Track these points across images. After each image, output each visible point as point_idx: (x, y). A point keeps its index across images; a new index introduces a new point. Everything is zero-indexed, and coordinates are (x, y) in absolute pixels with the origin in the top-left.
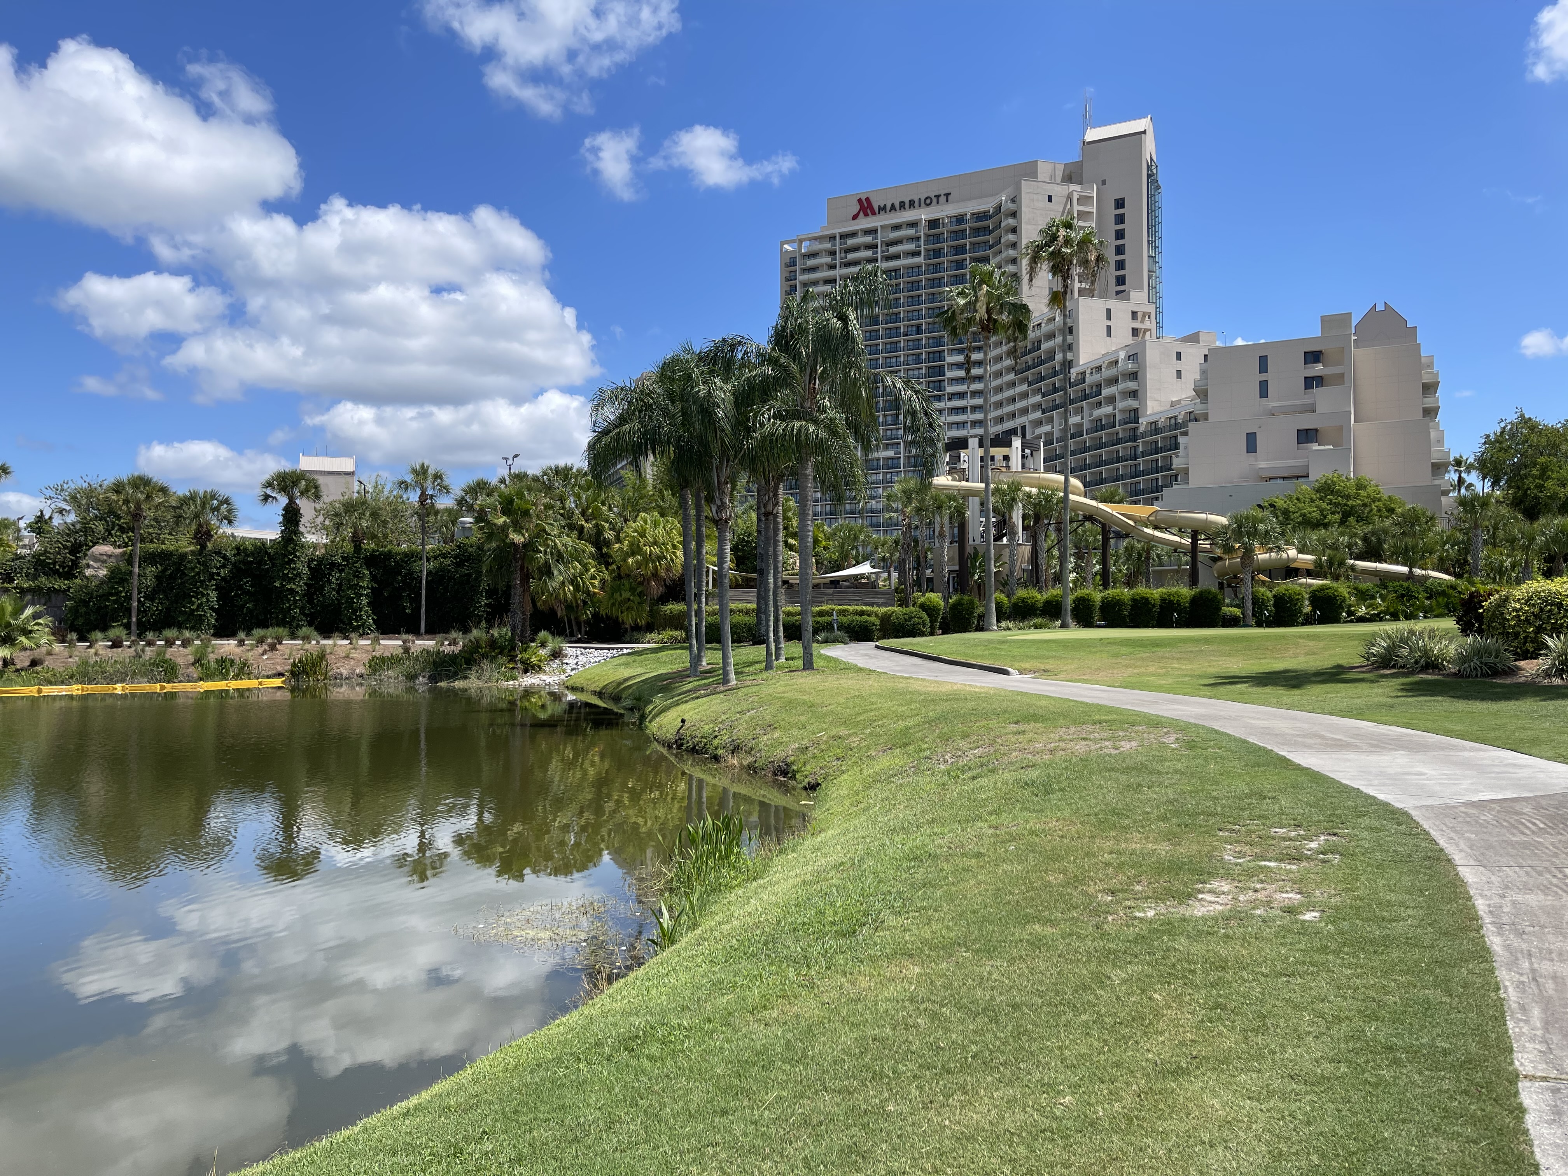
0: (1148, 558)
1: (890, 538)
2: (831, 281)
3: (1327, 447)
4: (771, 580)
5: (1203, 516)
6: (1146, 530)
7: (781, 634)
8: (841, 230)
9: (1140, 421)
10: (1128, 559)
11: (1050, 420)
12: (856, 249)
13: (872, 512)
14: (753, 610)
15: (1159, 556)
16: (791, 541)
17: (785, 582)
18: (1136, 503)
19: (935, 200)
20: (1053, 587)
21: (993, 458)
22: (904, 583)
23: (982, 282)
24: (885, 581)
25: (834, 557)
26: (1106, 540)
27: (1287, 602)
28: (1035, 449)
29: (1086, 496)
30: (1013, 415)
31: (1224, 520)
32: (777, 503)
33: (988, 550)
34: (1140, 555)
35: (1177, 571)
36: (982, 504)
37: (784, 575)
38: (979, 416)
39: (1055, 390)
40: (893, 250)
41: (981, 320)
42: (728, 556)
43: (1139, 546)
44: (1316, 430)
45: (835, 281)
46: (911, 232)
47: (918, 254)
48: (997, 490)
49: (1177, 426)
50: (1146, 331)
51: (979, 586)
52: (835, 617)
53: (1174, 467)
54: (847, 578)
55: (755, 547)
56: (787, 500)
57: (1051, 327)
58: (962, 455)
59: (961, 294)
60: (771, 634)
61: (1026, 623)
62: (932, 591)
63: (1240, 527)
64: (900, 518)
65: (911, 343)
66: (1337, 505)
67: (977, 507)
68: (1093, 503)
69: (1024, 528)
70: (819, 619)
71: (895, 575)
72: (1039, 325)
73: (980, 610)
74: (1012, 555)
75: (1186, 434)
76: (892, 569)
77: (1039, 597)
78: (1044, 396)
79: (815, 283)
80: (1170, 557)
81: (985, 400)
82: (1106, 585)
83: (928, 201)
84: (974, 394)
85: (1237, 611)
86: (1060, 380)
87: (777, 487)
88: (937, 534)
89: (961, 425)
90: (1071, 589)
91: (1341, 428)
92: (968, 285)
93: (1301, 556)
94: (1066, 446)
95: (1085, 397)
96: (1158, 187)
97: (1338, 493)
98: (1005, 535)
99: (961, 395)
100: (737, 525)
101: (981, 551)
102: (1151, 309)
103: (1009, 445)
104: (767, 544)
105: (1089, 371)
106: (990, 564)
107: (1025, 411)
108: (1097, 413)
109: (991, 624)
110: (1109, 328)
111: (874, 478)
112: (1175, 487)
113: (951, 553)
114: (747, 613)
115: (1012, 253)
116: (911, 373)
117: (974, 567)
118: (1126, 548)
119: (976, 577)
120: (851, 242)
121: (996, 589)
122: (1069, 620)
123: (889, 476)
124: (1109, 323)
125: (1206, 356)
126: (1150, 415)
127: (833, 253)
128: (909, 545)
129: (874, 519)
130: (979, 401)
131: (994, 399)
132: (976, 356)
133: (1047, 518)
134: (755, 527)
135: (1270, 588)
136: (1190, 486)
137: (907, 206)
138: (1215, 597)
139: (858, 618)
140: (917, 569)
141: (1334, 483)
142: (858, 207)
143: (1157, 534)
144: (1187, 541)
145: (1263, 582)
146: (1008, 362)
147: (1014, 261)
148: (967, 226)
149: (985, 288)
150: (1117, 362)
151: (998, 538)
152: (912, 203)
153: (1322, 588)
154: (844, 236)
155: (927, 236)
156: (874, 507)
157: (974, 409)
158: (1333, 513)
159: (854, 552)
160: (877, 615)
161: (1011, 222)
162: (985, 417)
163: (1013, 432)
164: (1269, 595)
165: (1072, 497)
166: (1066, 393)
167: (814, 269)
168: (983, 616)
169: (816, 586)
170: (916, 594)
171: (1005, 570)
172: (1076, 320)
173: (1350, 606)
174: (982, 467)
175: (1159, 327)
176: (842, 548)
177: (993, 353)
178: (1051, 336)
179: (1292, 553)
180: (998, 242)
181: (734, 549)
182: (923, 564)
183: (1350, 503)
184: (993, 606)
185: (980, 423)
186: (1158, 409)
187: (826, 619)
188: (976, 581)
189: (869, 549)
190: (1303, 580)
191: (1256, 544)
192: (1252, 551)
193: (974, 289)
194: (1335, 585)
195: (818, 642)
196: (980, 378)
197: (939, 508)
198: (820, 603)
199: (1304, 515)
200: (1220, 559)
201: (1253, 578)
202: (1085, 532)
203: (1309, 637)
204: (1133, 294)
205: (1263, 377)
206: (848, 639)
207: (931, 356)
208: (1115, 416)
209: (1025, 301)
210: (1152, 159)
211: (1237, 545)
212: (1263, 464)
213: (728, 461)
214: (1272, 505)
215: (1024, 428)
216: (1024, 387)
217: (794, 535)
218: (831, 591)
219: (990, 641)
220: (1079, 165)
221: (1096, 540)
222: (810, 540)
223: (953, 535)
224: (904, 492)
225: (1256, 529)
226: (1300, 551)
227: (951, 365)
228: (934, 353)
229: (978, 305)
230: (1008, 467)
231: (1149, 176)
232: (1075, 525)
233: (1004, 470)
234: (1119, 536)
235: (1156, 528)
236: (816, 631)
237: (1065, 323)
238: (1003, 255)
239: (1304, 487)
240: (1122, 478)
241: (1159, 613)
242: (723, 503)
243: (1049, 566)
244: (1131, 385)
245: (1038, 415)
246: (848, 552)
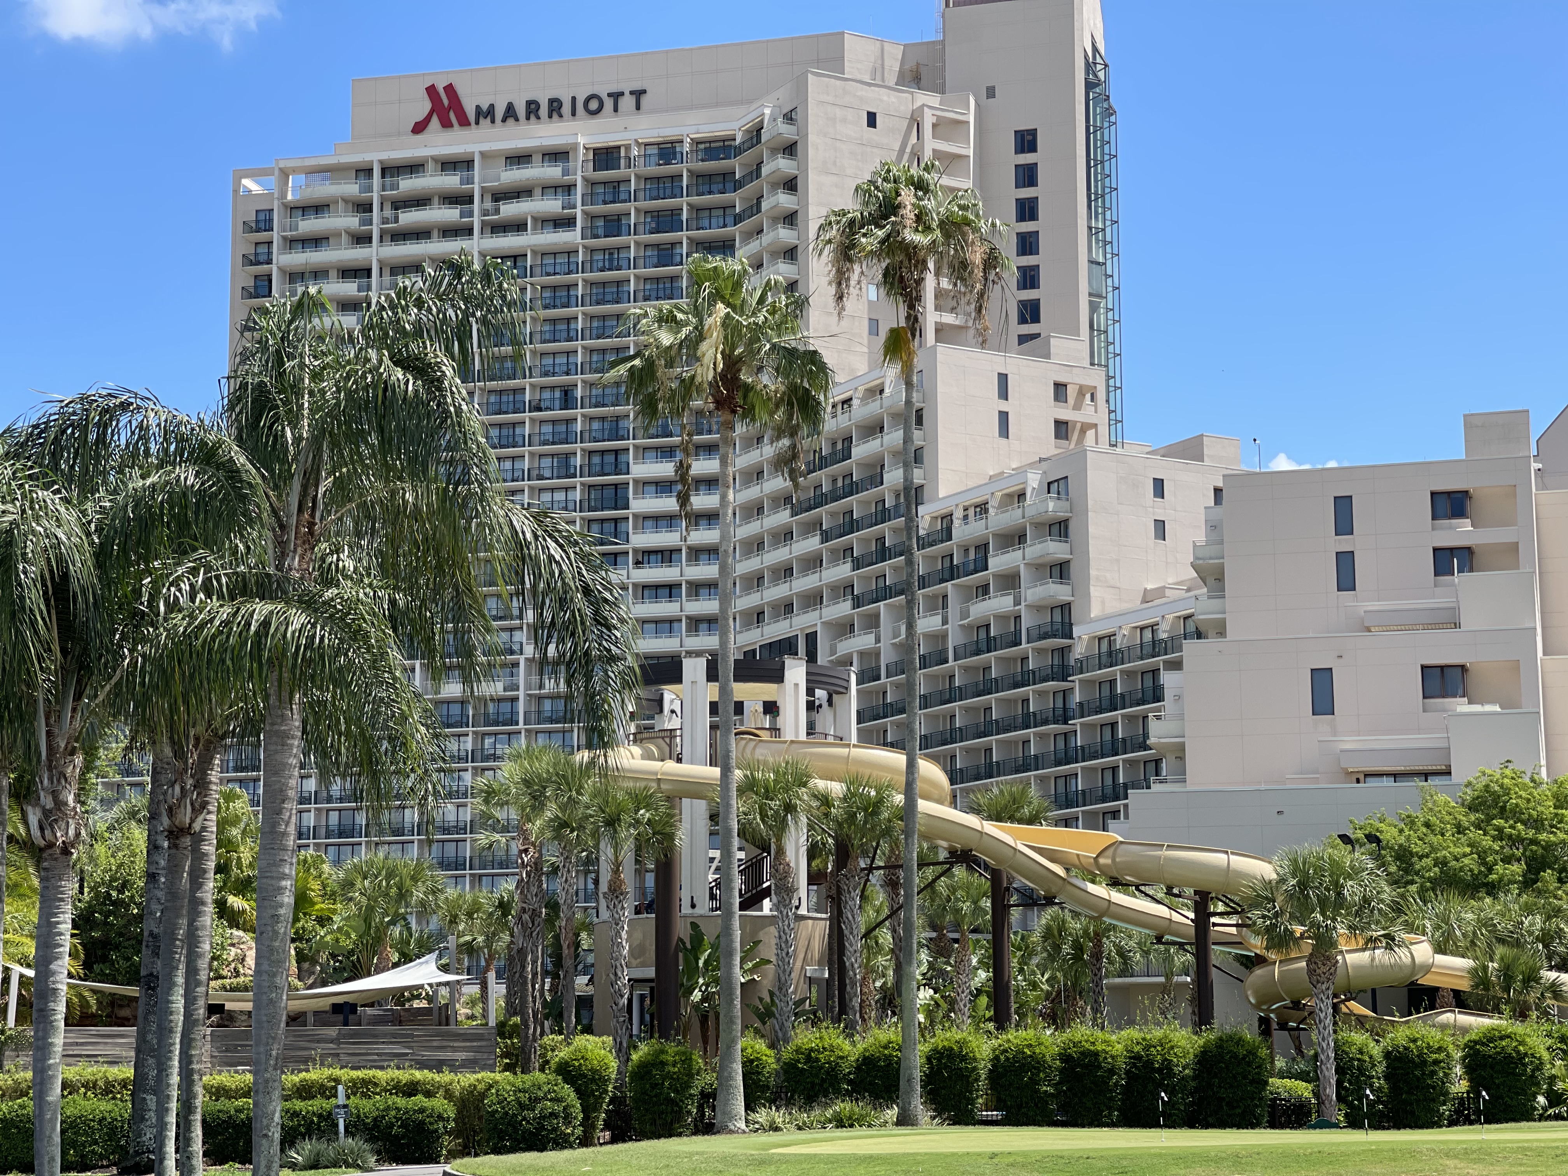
0: (1097, 955)
1: (487, 898)
2: (360, 272)
3: (1488, 708)
4: (178, 1002)
5: (1219, 859)
6: (1091, 888)
7: (197, 1146)
8: (385, 156)
9: (1076, 631)
10: (1051, 958)
11: (873, 622)
12: (420, 201)
13: (445, 830)
14: (124, 1084)
15: (1121, 952)
16: (235, 902)
17: (214, 1009)
18: (1067, 822)
19: (609, 103)
20: (879, 1023)
21: (739, 708)
22: (520, 1011)
23: (717, 296)
24: (472, 1003)
25: (347, 944)
26: (1000, 910)
27: (1416, 1066)
28: (837, 690)
29: (954, 804)
30: (787, 608)
31: (1266, 870)
32: (204, 805)
33: (727, 930)
34: (1078, 948)
35: (1164, 989)
36: (713, 817)
37: (214, 991)
38: (708, 606)
39: (883, 553)
40: (509, 210)
41: (713, 385)
42: (66, 940)
43: (1075, 926)
44: (1463, 668)
45: (368, 272)
46: (553, 172)
47: (568, 222)
48: (749, 787)
49: (1156, 647)
50: (1085, 428)
51: (704, 1019)
52: (341, 1100)
53: (1152, 741)
54: (376, 998)
55: (139, 918)
56: (229, 797)
57: (874, 408)
58: (668, 697)
59: (668, 320)
60: (170, 1147)
61: (817, 1112)
62: (588, 1030)
63: (1303, 885)
64: (516, 847)
65: (547, 429)
66: (1514, 841)
67: (703, 825)
68: (972, 820)
69: (812, 879)
70: (298, 1105)
71: (498, 990)
72: (847, 401)
73: (705, 1080)
74: (783, 945)
75: (1176, 665)
76: (492, 975)
77: (847, 1046)
78: (857, 564)
79: (319, 274)
80: (1146, 953)
81: (723, 569)
82: (1001, 1020)
83: (593, 105)
84: (697, 553)
85: (1303, 1089)
86: (895, 530)
87: (205, 763)
88: (604, 887)
89: (665, 625)
90: (922, 1030)
91: (1515, 666)
92: (684, 302)
93: (1440, 959)
94: (910, 686)
95: (952, 573)
96: (1109, 112)
97: (1515, 814)
98: (767, 893)
99: (667, 555)
100: (92, 859)
101: (710, 933)
102: (1096, 378)
103: (778, 676)
104: (171, 911)
105: (958, 514)
106: (730, 966)
107: (814, 599)
108: (981, 609)
109: (732, 1118)
110: (1004, 417)
111: (453, 746)
112: (1156, 787)
113: (638, 935)
114: (108, 1090)
115: (785, 235)
116: (546, 497)
117: (692, 971)
118: (1048, 934)
119: (697, 996)
120: (408, 185)
121: (745, 1027)
122: (918, 1105)
123: (488, 741)
124: (1004, 406)
125: (1218, 491)
126: (1098, 620)
127: (364, 207)
128: (535, 914)
129: (450, 848)
130: (707, 571)
131: (745, 566)
132: (702, 466)
133: (865, 854)
134: (140, 864)
135: (1377, 1035)
136: (1189, 788)
137: (544, 111)
138: (1252, 1052)
139: (401, 1102)
140: (555, 976)
141: (1507, 791)
142: (427, 106)
143: (1118, 897)
144: (1185, 917)
145: (1361, 1020)
146: (778, 483)
147: (791, 253)
148: (683, 169)
149: (721, 309)
150: (1021, 496)
151: (751, 901)
152: (555, 106)
153: (1490, 1037)
154: (390, 170)
155: (592, 184)
156: (451, 817)
157: (697, 588)
158: (1507, 860)
159: (396, 931)
160: (449, 1095)
161: (784, 165)
162: (724, 608)
163: (787, 646)
164: (1376, 1051)
165: (924, 806)
166: (910, 562)
167: (316, 241)
168: (714, 1095)
169: (296, 1019)
170: (550, 1039)
171: (766, 979)
172: (931, 396)
173: (1553, 1079)
174: (713, 727)
175: (1115, 420)
176: (367, 920)
177: (743, 460)
178: (875, 428)
179: (1423, 951)
180: (755, 207)
181: (82, 922)
182: (568, 962)
183: (1543, 836)
184: (738, 1069)
185: (709, 622)
186: (1114, 606)
187: (317, 1104)
188: (696, 1006)
189: (434, 923)
190: (1447, 1017)
191: (1342, 930)
192: (1333, 944)
193: (697, 312)
194: (1519, 1028)
195: (293, 1166)
196: (710, 517)
197: (612, 822)
198: (305, 1062)
199: (1442, 863)
200: (1259, 961)
201: (1335, 1007)
202: (953, 889)
203: (1467, 1154)
204: (1059, 345)
205: (1344, 543)
206: (372, 1160)
207: (596, 459)
208: (1018, 618)
209: (814, 345)
210: (1095, 49)
211: (1299, 929)
212: (1349, 742)
213: (78, 697)
214: (1372, 838)
215: (811, 639)
216: (813, 543)
217: (243, 887)
218: (332, 1032)
219: (728, 1160)
220: (937, 50)
221: (977, 910)
222: (288, 899)
223: (641, 890)
224: (527, 783)
225: (1339, 894)
226: (1440, 949)
227: (644, 484)
228: (603, 452)
229: (704, 346)
230: (775, 730)
231: (1090, 86)
232: (930, 872)
233: (765, 736)
234: (1030, 901)
235: (1115, 883)
236: (289, 1139)
237: (909, 402)
238: (767, 238)
239: (1441, 798)
240: (1036, 763)
241: (1126, 1090)
242: (60, 804)
243: (870, 970)
244: (1056, 550)
245: (844, 608)
246: (381, 931)
